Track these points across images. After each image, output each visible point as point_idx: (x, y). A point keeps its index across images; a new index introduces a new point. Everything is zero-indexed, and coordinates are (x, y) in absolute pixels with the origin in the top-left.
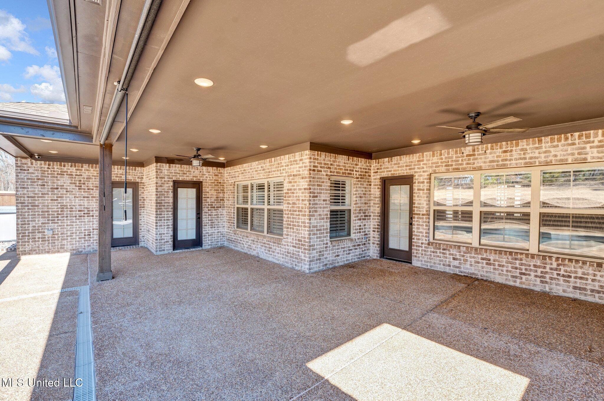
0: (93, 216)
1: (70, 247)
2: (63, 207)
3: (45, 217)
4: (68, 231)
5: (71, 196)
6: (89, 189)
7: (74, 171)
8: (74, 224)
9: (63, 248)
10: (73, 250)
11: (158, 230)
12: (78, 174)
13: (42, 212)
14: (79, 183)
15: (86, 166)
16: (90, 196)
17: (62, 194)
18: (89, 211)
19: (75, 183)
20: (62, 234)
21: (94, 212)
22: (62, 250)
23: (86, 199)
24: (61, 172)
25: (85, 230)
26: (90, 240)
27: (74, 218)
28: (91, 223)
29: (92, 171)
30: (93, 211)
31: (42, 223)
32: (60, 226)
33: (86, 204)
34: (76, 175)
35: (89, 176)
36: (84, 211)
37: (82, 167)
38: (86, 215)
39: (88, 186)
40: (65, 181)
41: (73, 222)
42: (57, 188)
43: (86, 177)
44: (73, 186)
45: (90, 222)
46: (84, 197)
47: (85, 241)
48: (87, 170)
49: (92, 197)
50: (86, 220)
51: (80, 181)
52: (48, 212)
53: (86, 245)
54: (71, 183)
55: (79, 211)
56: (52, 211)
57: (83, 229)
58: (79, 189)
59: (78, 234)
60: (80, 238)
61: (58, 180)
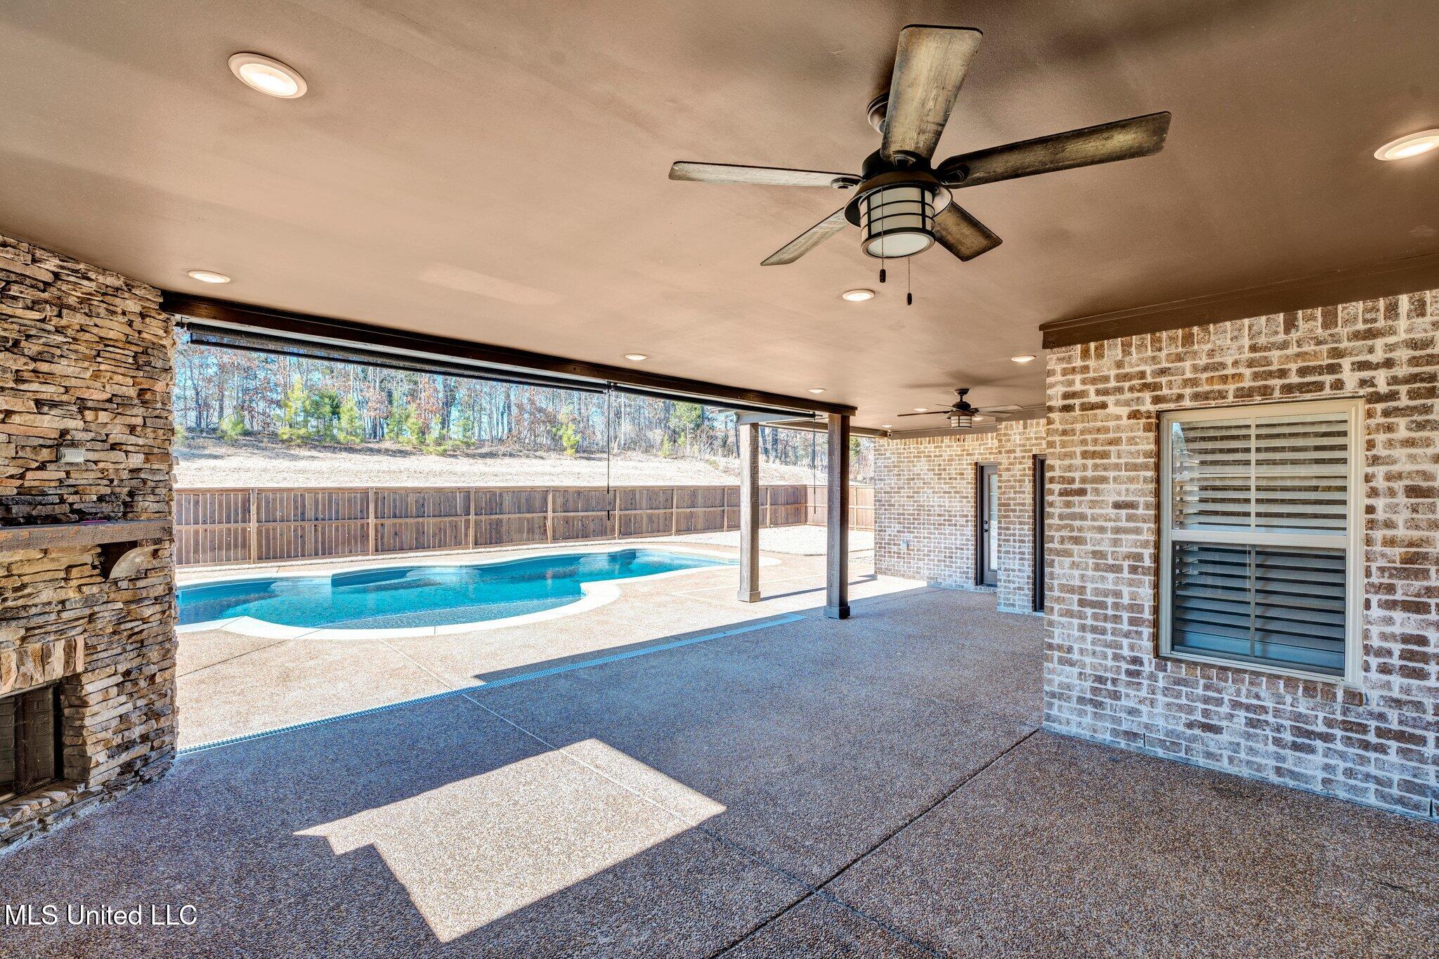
0: (955, 525)
1: (927, 573)
2: (920, 508)
3: (900, 523)
4: (924, 546)
5: (928, 491)
6: (950, 479)
7: (933, 450)
8: (932, 536)
9: (919, 573)
10: (931, 578)
11: (1003, 560)
12: (937, 454)
13: (898, 514)
14: (939, 470)
15: (947, 440)
16: (952, 491)
17: (918, 488)
18: (950, 516)
19: (933, 470)
20: (918, 550)
21: (958, 518)
22: (917, 576)
23: (947, 495)
24: (918, 453)
25: (945, 548)
26: (951, 567)
27: (932, 527)
28: (953, 537)
29: (955, 448)
30: (956, 516)
31: (898, 532)
32: (916, 537)
33: (947, 504)
34: (935, 456)
35: (951, 455)
36: (944, 515)
37: (942, 442)
38: (947, 523)
39: (949, 474)
40: (922, 466)
41: (931, 533)
42: (913, 479)
43: (947, 458)
44: (931, 474)
45: (952, 534)
46: (945, 492)
47: (945, 566)
48: (949, 446)
49: (956, 492)
50: (947, 532)
51: (940, 465)
52: (903, 514)
53: (947, 573)
54: (928, 470)
55: (939, 515)
56: (909, 515)
57: (943, 546)
58: (939, 479)
59: (937, 553)
60: (939, 561)
61: (914, 466)
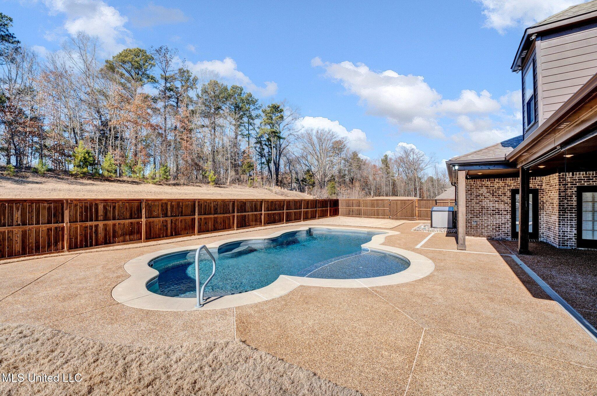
0: (502, 214)
1: (486, 234)
2: (483, 207)
3: (472, 214)
4: (485, 223)
5: (487, 201)
6: (499, 196)
7: (489, 184)
8: (489, 219)
9: (482, 234)
10: (489, 236)
12: (492, 185)
13: (471, 210)
14: (493, 192)
15: (497, 180)
16: (500, 200)
17: (482, 199)
18: (499, 211)
19: (490, 192)
20: (482, 225)
21: (503, 211)
22: (482, 235)
23: (497, 202)
24: (481, 185)
25: (496, 224)
26: (499, 231)
27: (489, 215)
28: (500, 219)
29: (501, 183)
30: (502, 211)
31: (471, 217)
32: (481, 220)
33: (497, 206)
34: (490, 187)
35: (499, 186)
36: (495, 211)
37: (494, 181)
38: (497, 214)
39: (498, 194)
40: (484, 190)
41: (488, 218)
42: (479, 196)
43: (497, 187)
44: (488, 194)
45: (500, 218)
46: (496, 201)
47: (496, 231)
48: (498, 183)
49: (501, 201)
50: (497, 217)
51: (493, 190)
52: (474, 210)
53: (497, 234)
54: (487, 192)
55: (492, 211)
56: (476, 210)
57: (495, 223)
58: (492, 196)
59: (491, 226)
60: (493, 229)
61: (479, 190)
